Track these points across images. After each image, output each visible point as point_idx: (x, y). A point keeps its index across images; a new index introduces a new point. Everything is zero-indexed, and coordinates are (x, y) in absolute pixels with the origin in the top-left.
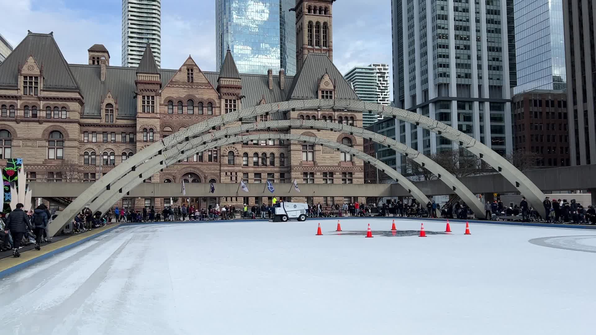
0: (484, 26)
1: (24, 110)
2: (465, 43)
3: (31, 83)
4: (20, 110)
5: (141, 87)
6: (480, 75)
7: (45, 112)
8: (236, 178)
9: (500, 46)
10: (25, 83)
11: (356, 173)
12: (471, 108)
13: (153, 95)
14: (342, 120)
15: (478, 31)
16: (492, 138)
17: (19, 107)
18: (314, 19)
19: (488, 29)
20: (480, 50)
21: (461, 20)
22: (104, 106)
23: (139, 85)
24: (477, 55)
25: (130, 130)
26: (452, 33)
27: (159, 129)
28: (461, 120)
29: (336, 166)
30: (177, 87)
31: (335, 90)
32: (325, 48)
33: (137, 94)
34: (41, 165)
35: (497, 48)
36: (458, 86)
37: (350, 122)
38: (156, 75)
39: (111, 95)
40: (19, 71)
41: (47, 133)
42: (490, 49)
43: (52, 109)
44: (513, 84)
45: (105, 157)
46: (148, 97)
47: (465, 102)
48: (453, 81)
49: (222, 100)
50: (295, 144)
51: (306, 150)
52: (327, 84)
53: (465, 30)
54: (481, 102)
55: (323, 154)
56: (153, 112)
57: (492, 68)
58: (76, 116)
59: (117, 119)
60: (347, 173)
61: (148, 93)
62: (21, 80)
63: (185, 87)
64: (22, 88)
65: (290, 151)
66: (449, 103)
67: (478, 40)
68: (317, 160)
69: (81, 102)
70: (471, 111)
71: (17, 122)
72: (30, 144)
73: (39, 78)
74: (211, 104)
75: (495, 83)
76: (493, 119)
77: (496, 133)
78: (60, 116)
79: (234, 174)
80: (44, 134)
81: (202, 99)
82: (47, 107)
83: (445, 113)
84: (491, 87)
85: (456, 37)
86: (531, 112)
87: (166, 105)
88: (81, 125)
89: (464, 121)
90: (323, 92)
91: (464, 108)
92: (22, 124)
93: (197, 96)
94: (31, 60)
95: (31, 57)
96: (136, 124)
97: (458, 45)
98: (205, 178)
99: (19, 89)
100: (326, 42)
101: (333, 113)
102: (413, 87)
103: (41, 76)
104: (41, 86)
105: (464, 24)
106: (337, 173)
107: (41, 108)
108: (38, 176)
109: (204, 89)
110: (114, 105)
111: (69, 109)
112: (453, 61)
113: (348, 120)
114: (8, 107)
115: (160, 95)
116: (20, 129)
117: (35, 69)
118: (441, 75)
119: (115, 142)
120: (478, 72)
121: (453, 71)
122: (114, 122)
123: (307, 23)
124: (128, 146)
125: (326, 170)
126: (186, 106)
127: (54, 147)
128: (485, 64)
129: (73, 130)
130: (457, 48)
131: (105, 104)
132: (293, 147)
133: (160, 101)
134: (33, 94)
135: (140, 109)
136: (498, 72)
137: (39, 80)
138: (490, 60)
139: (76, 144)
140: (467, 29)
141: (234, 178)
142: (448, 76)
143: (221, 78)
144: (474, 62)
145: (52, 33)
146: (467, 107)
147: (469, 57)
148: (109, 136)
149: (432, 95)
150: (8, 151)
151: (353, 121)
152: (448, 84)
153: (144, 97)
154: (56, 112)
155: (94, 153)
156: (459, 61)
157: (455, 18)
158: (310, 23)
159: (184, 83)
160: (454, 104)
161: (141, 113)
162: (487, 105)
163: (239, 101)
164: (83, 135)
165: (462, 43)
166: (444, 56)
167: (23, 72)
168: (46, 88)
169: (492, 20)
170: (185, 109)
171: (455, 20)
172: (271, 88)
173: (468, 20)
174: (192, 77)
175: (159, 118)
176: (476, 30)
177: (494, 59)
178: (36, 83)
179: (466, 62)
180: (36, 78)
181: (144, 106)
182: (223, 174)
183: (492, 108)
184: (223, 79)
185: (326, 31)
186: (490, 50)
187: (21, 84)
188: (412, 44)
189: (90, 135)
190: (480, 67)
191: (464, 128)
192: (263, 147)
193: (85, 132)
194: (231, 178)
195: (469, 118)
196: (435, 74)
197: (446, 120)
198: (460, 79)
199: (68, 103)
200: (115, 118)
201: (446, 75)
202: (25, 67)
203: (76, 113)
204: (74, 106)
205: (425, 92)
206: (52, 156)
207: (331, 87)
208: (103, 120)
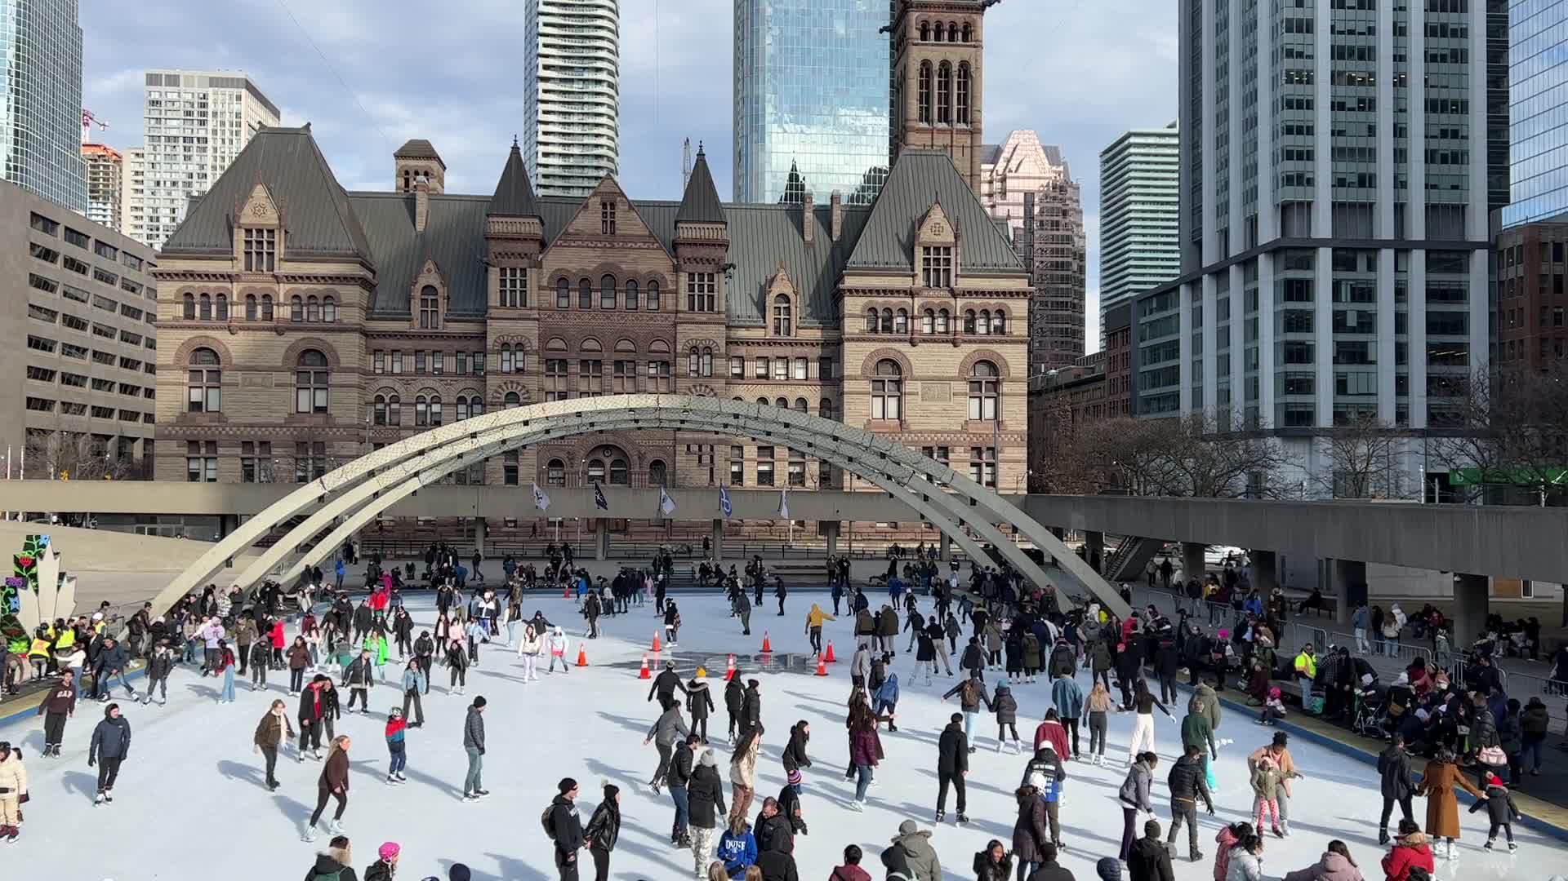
0: (1417, 43)
1: (247, 304)
2: (1362, 91)
3: (260, 243)
4: (238, 304)
5: (497, 248)
6: (1401, 179)
7: (288, 308)
8: (712, 457)
9: (1464, 97)
10: (248, 243)
11: (1007, 450)
12: (1371, 266)
13: (523, 266)
14: (975, 319)
15: (1399, 58)
16: (1429, 346)
17: (235, 298)
18: (936, 53)
19: (1432, 52)
20: (1405, 111)
21: (1351, 32)
22: (417, 292)
23: (492, 243)
24: (1395, 125)
25: (473, 346)
26: (1323, 66)
27: (535, 344)
28: (1343, 299)
29: (956, 432)
30: (578, 246)
31: (959, 243)
32: (962, 126)
33: (487, 264)
34: (281, 426)
35: (1455, 103)
36: (1337, 207)
37: (996, 322)
38: (531, 220)
39: (432, 267)
40: (237, 217)
41: (294, 355)
42: (1432, 106)
43: (304, 301)
44: (1499, 197)
45: (421, 407)
46: (513, 270)
47: (1356, 250)
48: (1323, 195)
49: (682, 274)
50: (854, 378)
51: (881, 393)
52: (937, 230)
53: (1361, 57)
54: (1402, 248)
55: (927, 403)
56: (523, 304)
57: (1438, 158)
58: (353, 316)
59: (446, 321)
60: (984, 449)
61: (513, 262)
62: (240, 236)
63: (596, 247)
64: (242, 257)
65: (842, 393)
66: (1309, 253)
67: (1400, 82)
68: (908, 415)
69: (368, 286)
70: (1371, 276)
71: (234, 330)
72: (258, 378)
73: (276, 232)
74: (655, 285)
75: (1446, 197)
76: (1432, 295)
77: (1444, 331)
78: (321, 317)
79: (706, 449)
80: (286, 358)
81: (636, 272)
82: (294, 296)
83: (1300, 281)
84: (1431, 209)
85: (1335, 77)
86: (1543, 277)
87: (552, 289)
88: (366, 335)
89: (1353, 300)
90: (927, 249)
91: (1351, 266)
92: (241, 336)
93: (623, 266)
94: (260, 192)
95: (260, 187)
96: (485, 333)
97: (1343, 100)
98: (641, 457)
99: (236, 259)
100: (965, 110)
101: (952, 301)
102: (1223, 209)
103: (280, 227)
104: (280, 250)
105: (1361, 41)
106: (957, 449)
107: (282, 300)
108: (275, 451)
109: (640, 248)
110: (440, 290)
111: (340, 300)
112: (1323, 143)
113: (989, 319)
114: (213, 299)
115: (539, 265)
116: (237, 346)
117: (268, 214)
118: (1289, 180)
119: (441, 372)
120: (1396, 168)
121: (1323, 169)
122: (440, 329)
123: (918, 66)
124: (471, 383)
125: (930, 440)
126: (597, 291)
127: (308, 385)
128: (1417, 147)
129: (348, 349)
130: (1338, 106)
131: (419, 286)
132: (848, 386)
133: (539, 280)
134: (264, 267)
135: (494, 299)
136: (1454, 169)
137: (277, 236)
138: (1433, 137)
139: (354, 378)
140: (1367, 54)
141: (706, 459)
142: (1310, 182)
143: (681, 221)
144: (1385, 143)
145: (309, 125)
146: (1362, 263)
147: (1372, 131)
148: (429, 359)
149: (1268, 232)
150: (213, 393)
151: (1003, 319)
152: (1309, 204)
153: (503, 271)
154: (313, 308)
155: (395, 399)
156: (1342, 142)
157: (1333, 28)
158: (926, 64)
159: (593, 237)
160: (1325, 257)
161: (496, 308)
162: (1418, 258)
163: (722, 275)
164: (372, 358)
165: (1350, 93)
166: (1300, 130)
167: (243, 221)
168: (293, 254)
169: (1444, 27)
170: (596, 296)
171: (1333, 32)
172: (808, 238)
173: (1371, 31)
174: (613, 222)
175: (538, 320)
176: (1395, 56)
177: (1444, 134)
178: (271, 243)
179: (1362, 143)
180: (271, 232)
181: (503, 292)
182: (682, 448)
183: (1430, 265)
184: (685, 225)
185: (965, 83)
186: (1434, 110)
187: (240, 248)
188: (1223, 94)
189: (388, 359)
190: (1400, 155)
191: (1352, 321)
192: (779, 384)
193: (375, 351)
194: (700, 457)
195: (1365, 293)
196: (1275, 178)
197: (1300, 299)
198: (1343, 190)
199: (337, 288)
200: (441, 317)
201: (1304, 180)
202: (247, 210)
203: (357, 310)
204: (352, 294)
205: (1252, 223)
206: (304, 406)
207: (947, 237)
208: (417, 324)
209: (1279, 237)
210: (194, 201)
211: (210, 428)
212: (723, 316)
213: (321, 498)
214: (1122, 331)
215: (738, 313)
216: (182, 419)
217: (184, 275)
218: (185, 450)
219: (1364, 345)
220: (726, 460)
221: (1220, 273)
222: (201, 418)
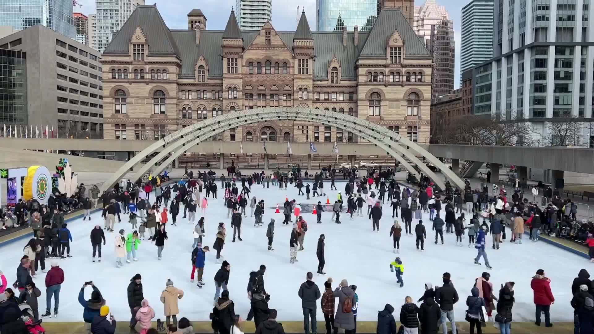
1: (135, 73)
3: (139, 50)
4: (131, 73)
5: (226, 50)
6: (586, 17)
7: (150, 75)
8: (307, 131)
10: (135, 50)
11: (422, 127)
12: (572, 53)
13: (236, 58)
14: (410, 76)
17: (130, 71)
22: (197, 68)
23: (224, 49)
25: (218, 88)
27: (241, 88)
28: (559, 66)
29: (402, 121)
30: (257, 50)
31: (405, 46)
33: (223, 57)
34: (149, 119)
36: (558, 29)
37: (419, 77)
38: (239, 40)
39: (202, 58)
40: (130, 40)
41: (152, 92)
43: (156, 72)
45: (199, 112)
46: (232, 59)
47: (565, 47)
48: (553, 24)
49: (296, 60)
50: (362, 100)
51: (373, 105)
52: (396, 40)
54: (585, 45)
55: (391, 109)
56: (236, 72)
58: (174, 77)
59: (208, 79)
60: (413, 127)
61: (232, 56)
62: (131, 47)
63: (263, 50)
64: (132, 55)
65: (358, 106)
66: (545, 48)
68: (383, 115)
69: (179, 66)
70: (571, 57)
71: (130, 83)
72: (140, 101)
74: (286, 64)
78: (162, 78)
79: (305, 127)
80: (150, 93)
81: (278, 59)
82: (152, 70)
83: (541, 60)
87: (247, 66)
88: (179, 85)
89: (563, 67)
90: (392, 48)
91: (563, 53)
92: (133, 85)
93: (274, 57)
94: (138, 30)
95: (138, 28)
96: (222, 83)
98: (281, 131)
99: (130, 56)
101: (401, 69)
102: (511, 31)
103: (146, 43)
104: (146, 52)
106: (402, 127)
107: (147, 71)
108: (147, 128)
109: (280, 50)
110: (205, 67)
111: (169, 71)
112: (554, 3)
113: (416, 76)
114: (122, 71)
115: (242, 57)
116: (132, 89)
117: (142, 39)
118: (539, 18)
119: (206, 98)
120: (584, 13)
121: (553, 13)
122: (206, 82)
124: (217, 103)
125: (391, 124)
126: (263, 67)
127: (158, 104)
128: (593, 3)
129: (172, 90)
131: (198, 66)
132: (360, 103)
133: (242, 63)
134: (140, 59)
135: (225, 71)
137: (145, 46)
139: (175, 101)
141: (305, 132)
142: (547, 19)
143: (295, 39)
144: (580, 3)
145: (155, 4)
146: (567, 52)
148: (202, 94)
149: (529, 40)
150: (124, 107)
151: (422, 76)
152: (547, 28)
153: (229, 59)
154: (159, 74)
155: (190, 109)
156: (561, 2)
159: (263, 46)
160: (552, 49)
161: (226, 74)
162: (591, 49)
163: (311, 60)
164: (181, 93)
167: (132, 41)
168: (151, 54)
170: (263, 69)
172: (345, 45)
174: (269, 40)
175: (242, 78)
178: (143, 50)
179: (570, 2)
180: (143, 45)
181: (229, 68)
182: (296, 127)
184: (297, 41)
187: (131, 52)
189: (187, 93)
190: (585, 7)
191: (562, 75)
192: (333, 102)
193: (182, 91)
194: (303, 131)
195: (568, 64)
196: (533, 18)
197: (541, 67)
198: (560, 22)
199: (167, 66)
200: (206, 78)
201: (545, 18)
202: (134, 37)
203: (175, 75)
204: (173, 69)
205: (523, 36)
206: (157, 111)
207: (400, 43)
208: (197, 80)
209: (533, 41)
210: (114, 34)
211: (123, 119)
212: (312, 76)
213: (164, 146)
214: (469, 80)
215: (318, 75)
216: (113, 117)
217: (112, 62)
218: (114, 128)
219: (567, 85)
220: (313, 132)
221: (509, 57)
222: (119, 116)
